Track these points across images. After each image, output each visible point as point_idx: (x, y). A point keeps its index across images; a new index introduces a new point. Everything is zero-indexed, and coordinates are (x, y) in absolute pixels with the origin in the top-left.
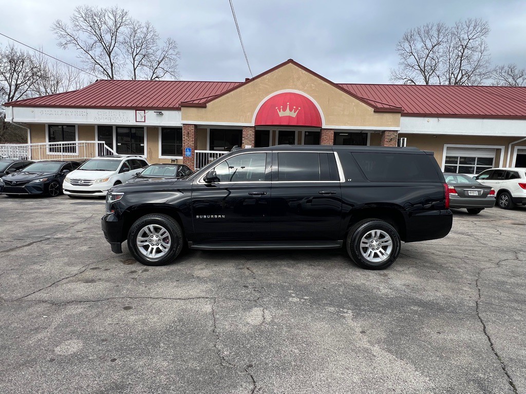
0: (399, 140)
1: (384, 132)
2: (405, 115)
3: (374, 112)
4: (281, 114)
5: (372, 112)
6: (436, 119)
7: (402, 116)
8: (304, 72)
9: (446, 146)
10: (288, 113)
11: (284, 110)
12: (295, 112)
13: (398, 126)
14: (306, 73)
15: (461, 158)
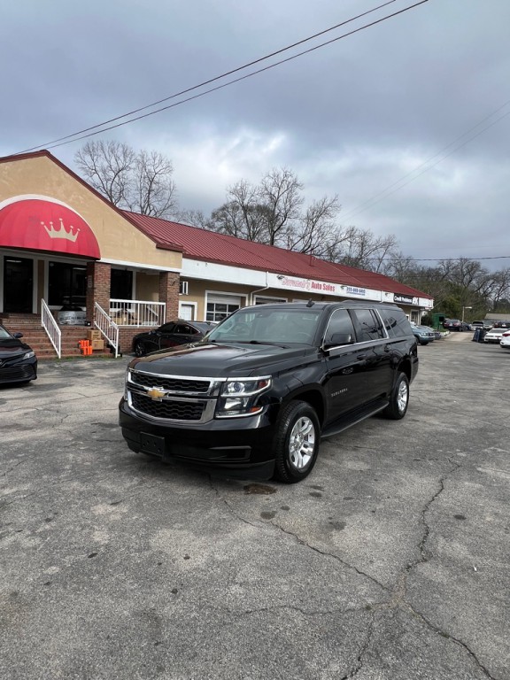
0: (181, 283)
1: (166, 272)
2: (186, 256)
3: (157, 248)
4: (53, 234)
5: (155, 248)
6: (204, 263)
7: (184, 257)
8: (67, 175)
9: (207, 292)
10: (62, 234)
11: (58, 229)
12: (74, 234)
13: (180, 267)
14: (71, 178)
15: (217, 305)
